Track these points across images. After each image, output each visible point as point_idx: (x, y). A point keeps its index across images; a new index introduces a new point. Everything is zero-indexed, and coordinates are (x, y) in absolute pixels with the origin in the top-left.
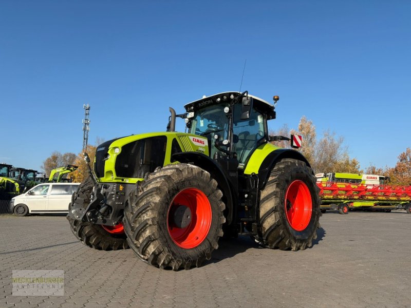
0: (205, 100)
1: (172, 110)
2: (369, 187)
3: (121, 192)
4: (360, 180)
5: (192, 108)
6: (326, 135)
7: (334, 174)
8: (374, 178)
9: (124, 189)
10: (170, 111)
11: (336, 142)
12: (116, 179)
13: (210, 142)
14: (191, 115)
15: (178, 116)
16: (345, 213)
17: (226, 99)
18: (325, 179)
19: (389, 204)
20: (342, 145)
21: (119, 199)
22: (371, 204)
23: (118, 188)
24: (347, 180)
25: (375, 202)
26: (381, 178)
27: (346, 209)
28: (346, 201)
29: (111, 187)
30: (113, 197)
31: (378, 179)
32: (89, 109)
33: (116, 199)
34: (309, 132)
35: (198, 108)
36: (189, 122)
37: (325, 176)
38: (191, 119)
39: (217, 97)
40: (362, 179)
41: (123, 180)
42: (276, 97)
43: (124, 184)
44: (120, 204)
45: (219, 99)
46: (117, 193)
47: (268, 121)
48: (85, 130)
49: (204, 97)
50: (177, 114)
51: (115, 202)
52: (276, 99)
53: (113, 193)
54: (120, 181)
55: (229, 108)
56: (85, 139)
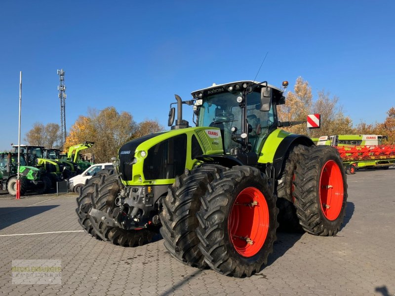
0: (215, 88)
1: (178, 97)
2: (371, 148)
3: (150, 194)
4: (361, 141)
5: (201, 95)
6: (320, 96)
7: (337, 137)
8: (373, 138)
9: (152, 191)
10: (176, 99)
11: (330, 102)
12: (144, 182)
13: (222, 132)
14: (200, 102)
15: (184, 103)
16: (352, 174)
17: (239, 89)
18: (329, 141)
19: (387, 162)
20: (337, 105)
21: (149, 201)
22: (373, 163)
23: (147, 190)
24: (349, 142)
25: (376, 161)
26: (379, 137)
27: (353, 170)
28: (352, 162)
29: (140, 190)
30: (143, 200)
31: (377, 138)
32: (63, 75)
33: (146, 201)
34: (306, 94)
35: (207, 95)
36: (197, 109)
37: (329, 139)
38: (199, 107)
39: (229, 86)
40: (362, 139)
41: (150, 182)
42: (285, 83)
43: (152, 186)
44: (150, 206)
45: (231, 88)
46: (147, 196)
47: (277, 106)
48: (61, 97)
49: (214, 85)
50: (183, 101)
51: (145, 205)
52: (286, 85)
53: (142, 196)
54: (148, 184)
55: (242, 98)
56: (62, 107)
